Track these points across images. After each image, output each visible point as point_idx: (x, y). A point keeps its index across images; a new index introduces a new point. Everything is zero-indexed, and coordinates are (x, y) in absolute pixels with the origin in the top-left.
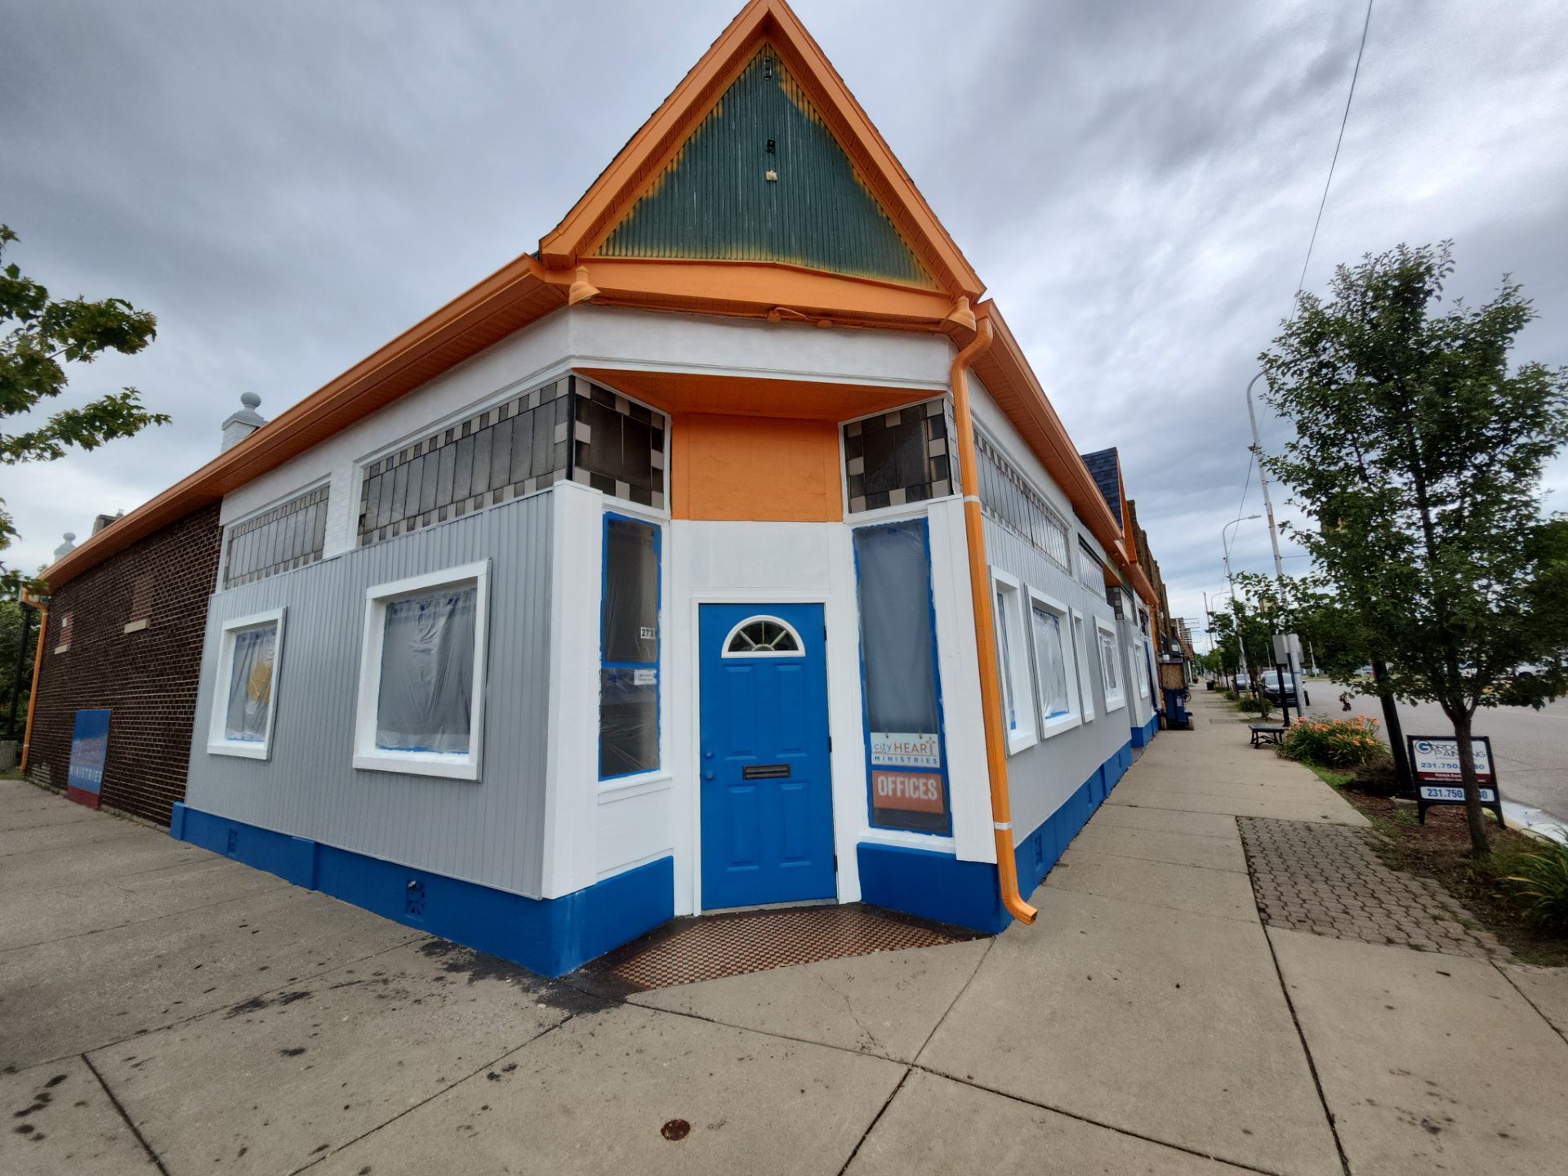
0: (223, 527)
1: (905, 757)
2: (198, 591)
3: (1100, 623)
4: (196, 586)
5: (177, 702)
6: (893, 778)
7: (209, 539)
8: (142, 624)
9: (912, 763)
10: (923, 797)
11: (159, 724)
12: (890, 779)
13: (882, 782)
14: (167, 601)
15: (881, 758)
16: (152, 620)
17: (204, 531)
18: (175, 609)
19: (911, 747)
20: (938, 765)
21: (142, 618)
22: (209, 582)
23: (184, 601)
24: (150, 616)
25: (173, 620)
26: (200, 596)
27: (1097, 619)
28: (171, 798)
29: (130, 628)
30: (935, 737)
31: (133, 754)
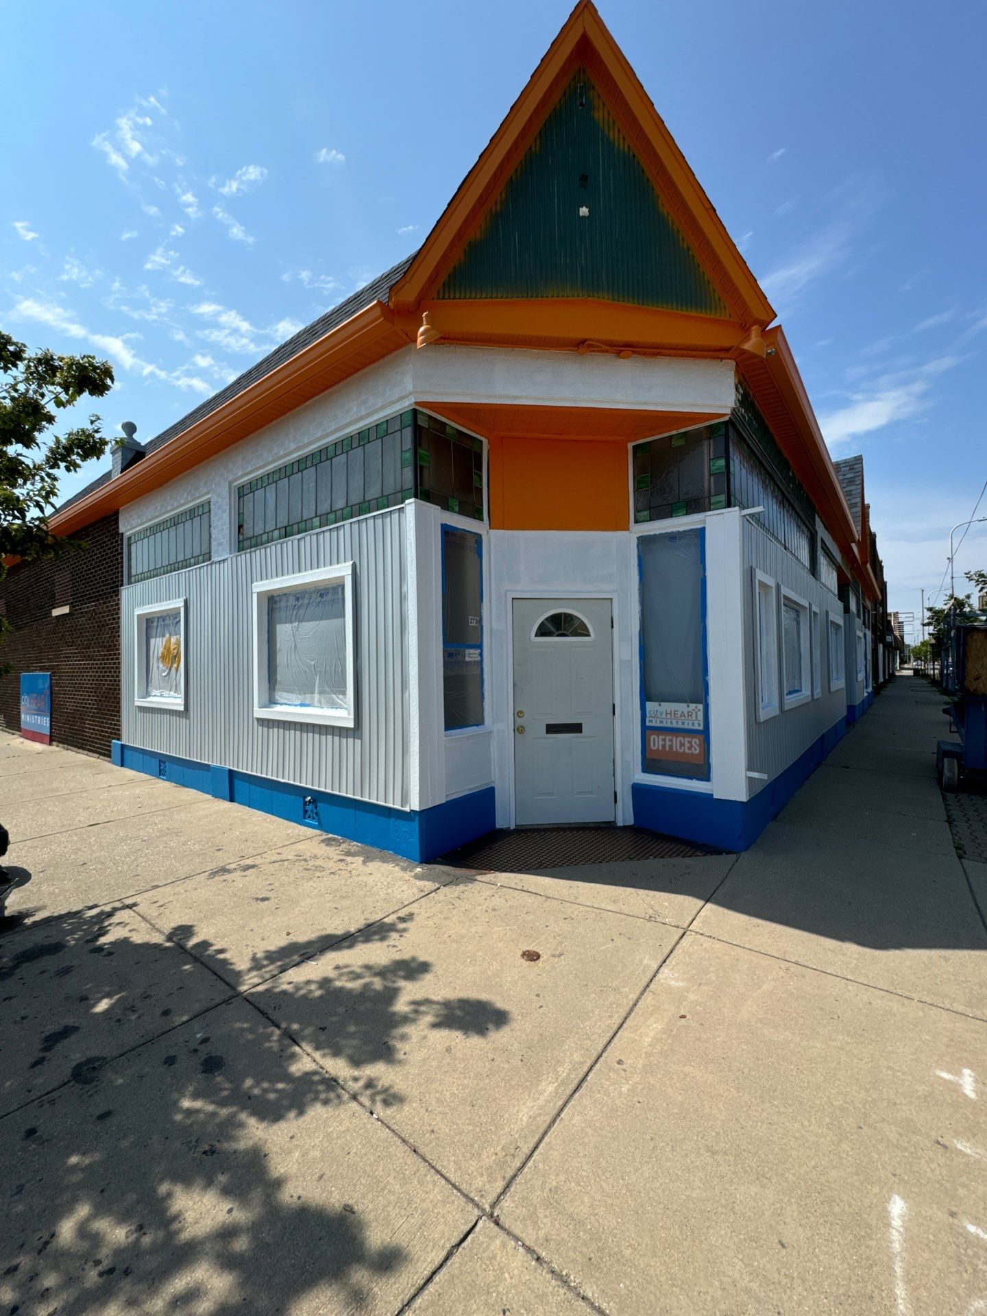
0: (122, 534)
1: (674, 721)
2: (109, 584)
3: (832, 617)
4: (107, 580)
5: (103, 668)
6: (663, 737)
7: (112, 543)
8: (65, 610)
9: (680, 726)
10: (687, 751)
11: (91, 684)
12: (661, 737)
13: (654, 739)
14: (84, 592)
15: (654, 721)
16: (74, 606)
17: (107, 537)
18: (92, 598)
19: (679, 713)
20: (701, 728)
21: (65, 605)
22: (117, 577)
23: (98, 591)
24: (72, 603)
25: (92, 606)
26: (112, 588)
27: (830, 613)
28: (109, 737)
29: (56, 612)
30: (701, 707)
31: (73, 706)
